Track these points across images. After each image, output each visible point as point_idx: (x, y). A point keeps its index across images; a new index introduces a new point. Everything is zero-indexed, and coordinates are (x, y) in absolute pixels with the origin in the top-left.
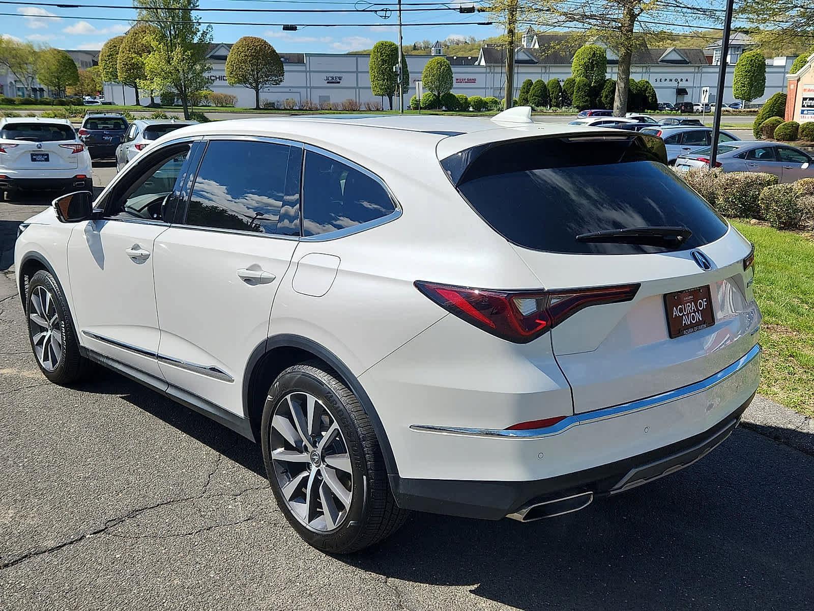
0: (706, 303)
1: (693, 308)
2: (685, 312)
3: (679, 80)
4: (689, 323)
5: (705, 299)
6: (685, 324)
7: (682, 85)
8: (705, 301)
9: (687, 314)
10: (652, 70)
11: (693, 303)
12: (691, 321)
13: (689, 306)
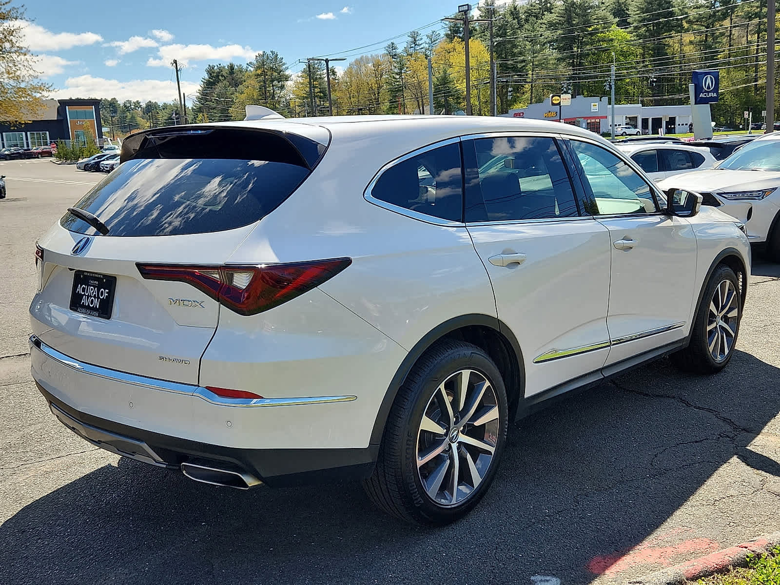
0: (107, 295)
1: (94, 293)
2: (87, 293)
4: (87, 305)
5: (108, 291)
6: (83, 303)
8: (107, 293)
9: (88, 296)
11: (96, 289)
12: (89, 304)
13: (92, 289)
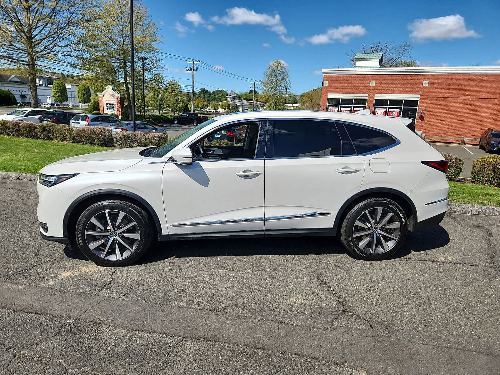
3: (21, 91)
7: (23, 93)
10: (5, 85)
